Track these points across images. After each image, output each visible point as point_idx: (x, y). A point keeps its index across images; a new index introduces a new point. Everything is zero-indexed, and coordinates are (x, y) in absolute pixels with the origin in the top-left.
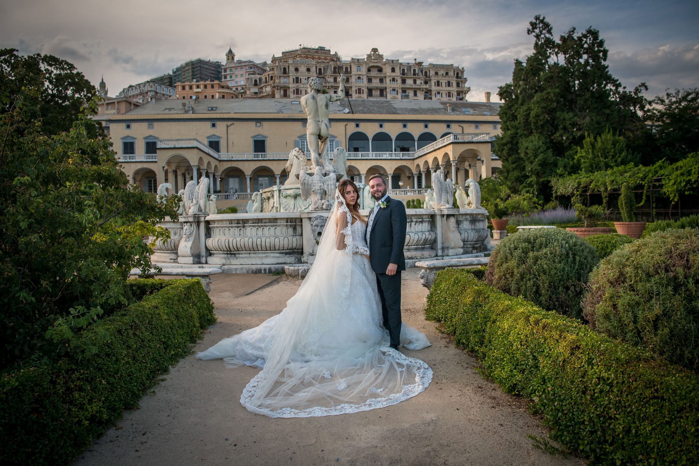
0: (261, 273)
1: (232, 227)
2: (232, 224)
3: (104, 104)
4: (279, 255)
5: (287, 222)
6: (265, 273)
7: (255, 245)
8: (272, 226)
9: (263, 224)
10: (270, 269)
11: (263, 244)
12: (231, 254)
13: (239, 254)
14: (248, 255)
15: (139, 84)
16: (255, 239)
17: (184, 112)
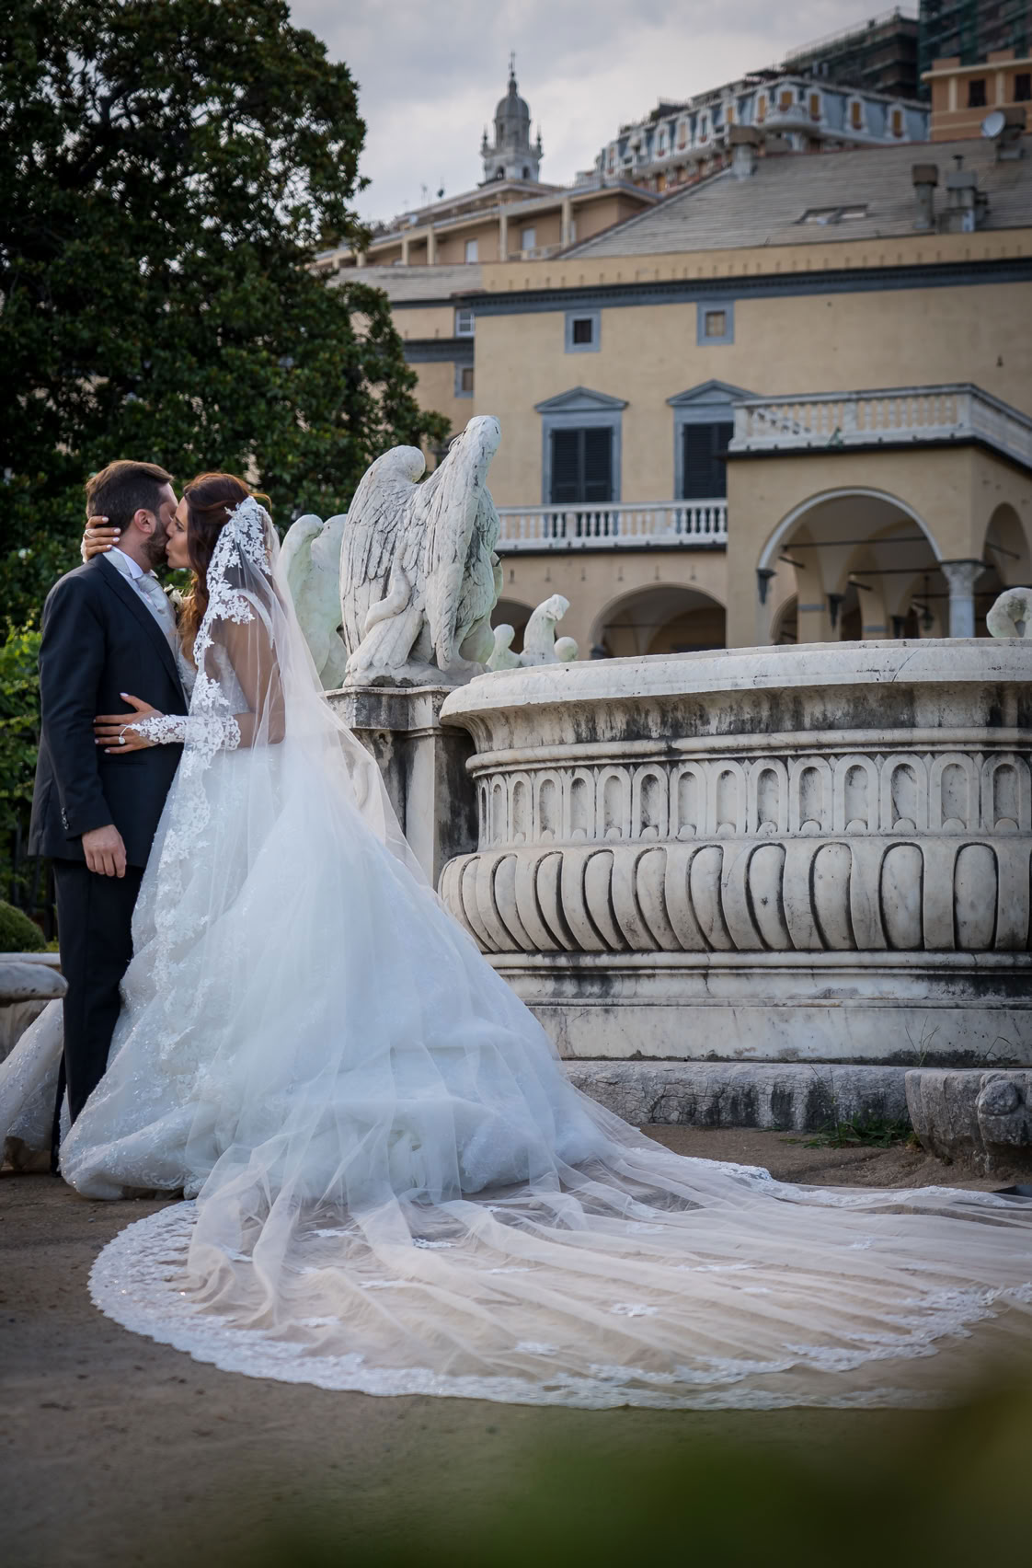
0: (751, 1122)
1: (593, 763)
2: (593, 739)
3: (496, 223)
4: (919, 990)
5: (995, 719)
6: (784, 1123)
7: (734, 902)
8: (874, 752)
9: (805, 737)
10: (818, 1094)
11: (796, 893)
12: (580, 975)
13: (634, 972)
14: (696, 985)
15: (716, 94)
16: (735, 856)
17: (922, 222)
